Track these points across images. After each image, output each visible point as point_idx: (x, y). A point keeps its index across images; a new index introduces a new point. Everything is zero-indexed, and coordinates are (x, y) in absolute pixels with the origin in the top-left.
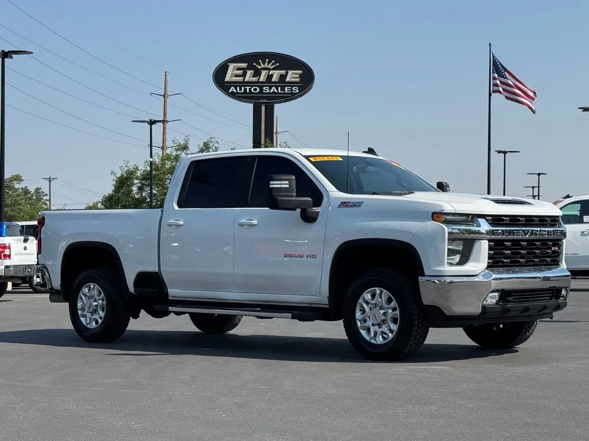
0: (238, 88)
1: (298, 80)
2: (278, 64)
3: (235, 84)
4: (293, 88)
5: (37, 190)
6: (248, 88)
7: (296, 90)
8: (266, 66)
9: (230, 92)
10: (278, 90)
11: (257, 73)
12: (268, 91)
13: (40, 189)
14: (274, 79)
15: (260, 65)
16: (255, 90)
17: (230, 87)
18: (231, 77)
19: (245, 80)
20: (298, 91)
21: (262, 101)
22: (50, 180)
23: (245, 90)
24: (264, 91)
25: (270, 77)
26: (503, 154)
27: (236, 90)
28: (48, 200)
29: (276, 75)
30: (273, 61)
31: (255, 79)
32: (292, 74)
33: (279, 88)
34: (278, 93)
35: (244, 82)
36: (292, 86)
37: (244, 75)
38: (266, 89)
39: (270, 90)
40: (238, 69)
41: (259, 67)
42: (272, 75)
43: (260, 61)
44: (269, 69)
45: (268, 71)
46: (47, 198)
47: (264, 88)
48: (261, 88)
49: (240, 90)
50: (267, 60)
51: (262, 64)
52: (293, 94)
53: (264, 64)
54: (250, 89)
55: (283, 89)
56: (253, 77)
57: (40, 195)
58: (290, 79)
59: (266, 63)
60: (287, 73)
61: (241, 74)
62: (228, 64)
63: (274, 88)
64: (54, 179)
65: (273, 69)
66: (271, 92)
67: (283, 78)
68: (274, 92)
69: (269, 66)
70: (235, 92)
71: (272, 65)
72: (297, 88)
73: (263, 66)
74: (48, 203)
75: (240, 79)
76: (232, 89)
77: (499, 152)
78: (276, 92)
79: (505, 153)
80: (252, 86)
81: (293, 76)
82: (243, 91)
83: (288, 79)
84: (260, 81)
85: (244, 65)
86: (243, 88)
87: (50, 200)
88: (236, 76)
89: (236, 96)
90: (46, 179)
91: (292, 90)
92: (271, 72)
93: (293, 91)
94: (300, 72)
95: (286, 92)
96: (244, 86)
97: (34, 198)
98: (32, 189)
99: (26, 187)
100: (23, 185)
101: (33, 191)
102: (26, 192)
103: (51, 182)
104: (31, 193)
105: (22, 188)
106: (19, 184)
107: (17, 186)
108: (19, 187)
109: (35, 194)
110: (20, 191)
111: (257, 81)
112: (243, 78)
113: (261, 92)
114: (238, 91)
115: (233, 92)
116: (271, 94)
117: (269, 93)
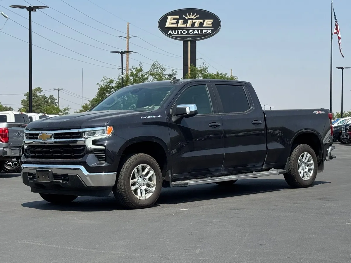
0: (174, 31)
1: (211, 25)
2: (198, 16)
3: (172, 29)
4: (208, 31)
5: (51, 96)
6: (180, 31)
7: (210, 32)
8: (191, 17)
9: (169, 33)
10: (198, 32)
11: (186, 22)
12: (192, 33)
13: (53, 96)
14: (196, 25)
16: (184, 32)
17: (169, 30)
18: (169, 25)
19: (178, 26)
20: (211, 32)
21: (188, 39)
22: (58, 90)
23: (178, 32)
24: (190, 33)
25: (193, 24)
26: (341, 70)
27: (173, 32)
28: (57, 103)
29: (197, 23)
30: (195, 14)
31: (184, 25)
32: (207, 21)
33: (199, 31)
35: (177, 27)
36: (207, 30)
37: (177, 23)
38: (191, 32)
39: (194, 32)
40: (174, 19)
41: (187, 18)
42: (195, 23)
43: (187, 14)
44: (193, 19)
46: (57, 101)
47: (190, 31)
48: (188, 31)
49: (175, 32)
50: (191, 13)
52: (208, 34)
54: (181, 32)
55: (201, 31)
57: (52, 100)
58: (206, 25)
59: (191, 15)
60: (204, 21)
61: (176, 22)
62: (168, 16)
63: (196, 31)
64: (61, 90)
65: (195, 19)
66: (194, 33)
67: (201, 24)
68: (196, 34)
69: (193, 17)
70: (172, 33)
71: (195, 17)
72: (211, 31)
73: (189, 17)
74: (57, 104)
75: (175, 25)
76: (170, 32)
77: (339, 68)
78: (198, 33)
80: (182, 30)
81: (208, 23)
82: (177, 33)
83: (204, 25)
84: (187, 26)
85: (177, 17)
86: (177, 31)
87: (58, 103)
88: (172, 24)
89: (173, 36)
90: (56, 90)
91: (207, 32)
93: (208, 33)
94: (212, 20)
95: (204, 33)
96: (178, 30)
97: (49, 101)
98: (48, 96)
99: (44, 95)
100: (42, 94)
101: (48, 97)
102: (44, 98)
103: (59, 92)
104: (47, 98)
105: (42, 95)
106: (40, 93)
107: (39, 94)
108: (40, 95)
109: (49, 99)
110: (41, 97)
111: (185, 26)
112: (177, 25)
113: (188, 33)
114: (174, 33)
115: (170, 34)
116: (194, 34)
117: (193, 34)
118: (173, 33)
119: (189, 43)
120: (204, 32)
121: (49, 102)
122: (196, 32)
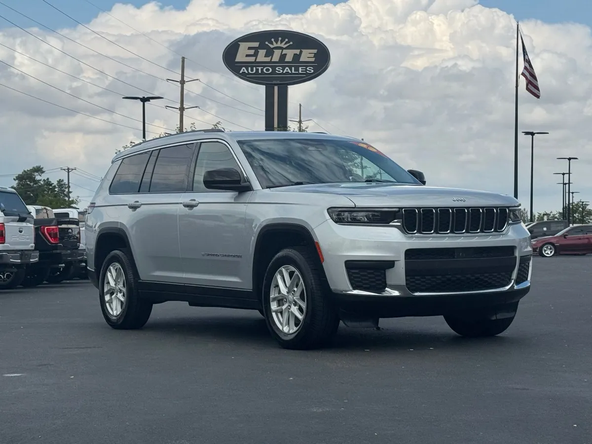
0: (250, 68)
1: (313, 60)
2: (291, 43)
3: (246, 64)
4: (308, 69)
5: (60, 181)
6: (260, 68)
7: (311, 70)
8: (279, 44)
9: (241, 72)
10: (291, 70)
11: (270, 53)
12: (281, 71)
13: (63, 180)
14: (287, 59)
15: (273, 44)
16: (267, 70)
17: (241, 68)
18: (242, 58)
19: (257, 61)
20: (313, 71)
22: (68, 170)
23: (257, 70)
24: (277, 72)
25: (283, 57)
26: (530, 136)
27: (248, 70)
29: (290, 54)
30: (287, 40)
31: (268, 59)
32: (307, 53)
33: (293, 68)
34: (292, 74)
35: (255, 62)
36: (307, 66)
37: (256, 55)
39: (283, 70)
40: (250, 48)
41: (272, 46)
42: (285, 55)
43: (273, 40)
44: (283, 48)
45: (281, 50)
47: (277, 69)
49: (252, 70)
50: (280, 39)
51: (274, 43)
52: (307, 75)
53: (277, 43)
54: (262, 69)
55: (297, 69)
56: (265, 57)
57: (62, 187)
58: (305, 58)
59: (279, 42)
60: (301, 52)
61: (253, 54)
62: (239, 43)
63: (287, 68)
65: (286, 48)
66: (284, 72)
67: (297, 57)
68: (287, 73)
69: (283, 45)
70: (247, 72)
71: (285, 44)
72: (312, 68)
73: (275, 45)
75: (252, 59)
76: (244, 70)
77: (527, 133)
78: (290, 72)
79: (532, 134)
80: (264, 67)
81: (307, 55)
82: (254, 71)
84: (273, 61)
85: (256, 44)
86: (254, 68)
88: (247, 56)
89: (249, 77)
90: (64, 170)
91: (307, 70)
92: (285, 52)
93: (308, 72)
94: (315, 51)
95: (300, 72)
96: (256, 66)
97: (56, 189)
98: (55, 182)
99: (48, 179)
100: (43, 177)
102: (48, 183)
103: (70, 173)
104: (53, 185)
105: (44, 180)
106: (40, 176)
107: (38, 178)
108: (40, 179)
109: (57, 186)
110: (42, 183)
111: (269, 61)
112: (254, 58)
113: (274, 72)
114: (250, 72)
115: (244, 73)
116: (284, 74)
117: (282, 74)
119: (276, 88)
120: (302, 71)
121: (56, 191)
122: (287, 69)
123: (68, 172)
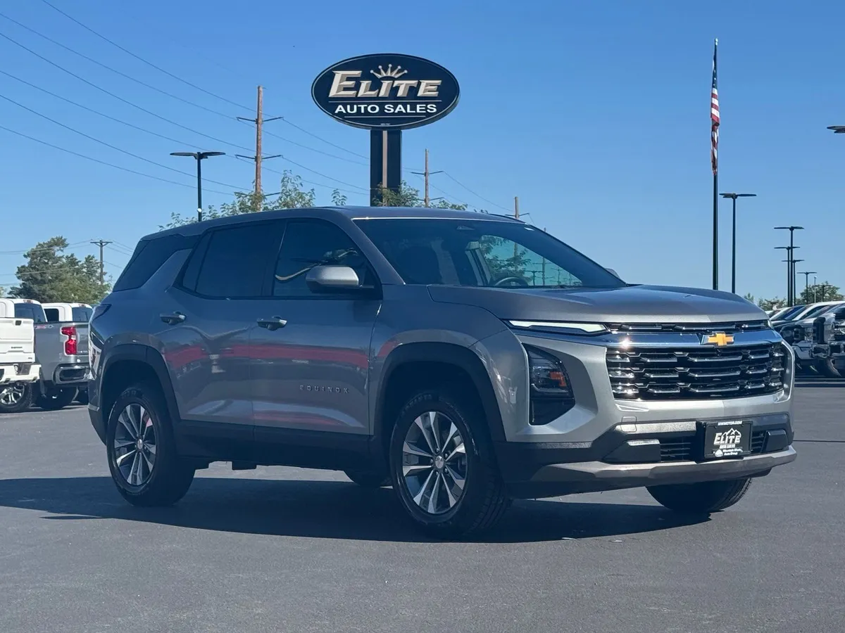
0: (348, 107)
1: (435, 94)
2: (406, 72)
3: (345, 101)
4: (429, 106)
5: (89, 259)
6: (363, 107)
8: (389, 74)
9: (336, 112)
10: (406, 109)
11: (376, 85)
12: (392, 110)
13: (93, 257)
14: (400, 94)
15: (380, 73)
16: (373, 109)
17: (337, 105)
18: (338, 91)
19: (359, 95)
20: (435, 110)
21: (383, 125)
22: (101, 244)
23: (359, 109)
24: (386, 111)
25: (394, 90)
26: (731, 199)
29: (403, 87)
30: (399, 67)
31: (373, 93)
32: (427, 85)
33: (408, 106)
34: (407, 114)
35: (356, 98)
36: (427, 104)
37: (357, 88)
38: (389, 108)
39: (395, 109)
40: (349, 79)
41: (379, 76)
42: (398, 88)
43: (380, 67)
44: (393, 79)
45: (392, 82)
47: (386, 107)
48: (382, 106)
49: (352, 109)
51: (382, 71)
52: (428, 115)
53: (386, 71)
54: (366, 108)
55: (413, 108)
56: (371, 90)
57: (93, 267)
58: (424, 92)
59: (389, 70)
60: (419, 84)
61: (353, 86)
62: (335, 72)
63: (400, 106)
64: (108, 243)
65: (400, 78)
66: (396, 112)
67: (413, 91)
68: (400, 113)
69: (393, 75)
70: (344, 112)
71: (397, 73)
72: (434, 106)
73: (385, 75)
75: (352, 93)
76: (340, 108)
77: (726, 196)
78: (404, 111)
79: (734, 197)
80: (369, 104)
81: (427, 88)
82: (355, 111)
83: (420, 94)
84: (380, 96)
85: (357, 73)
86: (355, 106)
88: (346, 89)
89: (348, 119)
90: (95, 243)
91: (427, 108)
92: (396, 83)
93: (428, 111)
94: (438, 82)
95: (418, 111)
96: (357, 104)
97: (84, 270)
98: (81, 258)
99: (72, 255)
100: (67, 252)
101: (83, 261)
102: (72, 261)
103: (104, 247)
104: (80, 264)
105: (67, 257)
106: (62, 251)
107: (58, 254)
108: (62, 255)
109: (85, 265)
110: (64, 260)
111: (376, 96)
112: (355, 92)
113: (382, 112)
114: (349, 111)
115: (340, 113)
116: (397, 114)
117: (393, 114)
118: (346, 110)
119: (385, 133)
120: (420, 110)
121: (84, 272)
122: (400, 108)
123: (102, 246)
